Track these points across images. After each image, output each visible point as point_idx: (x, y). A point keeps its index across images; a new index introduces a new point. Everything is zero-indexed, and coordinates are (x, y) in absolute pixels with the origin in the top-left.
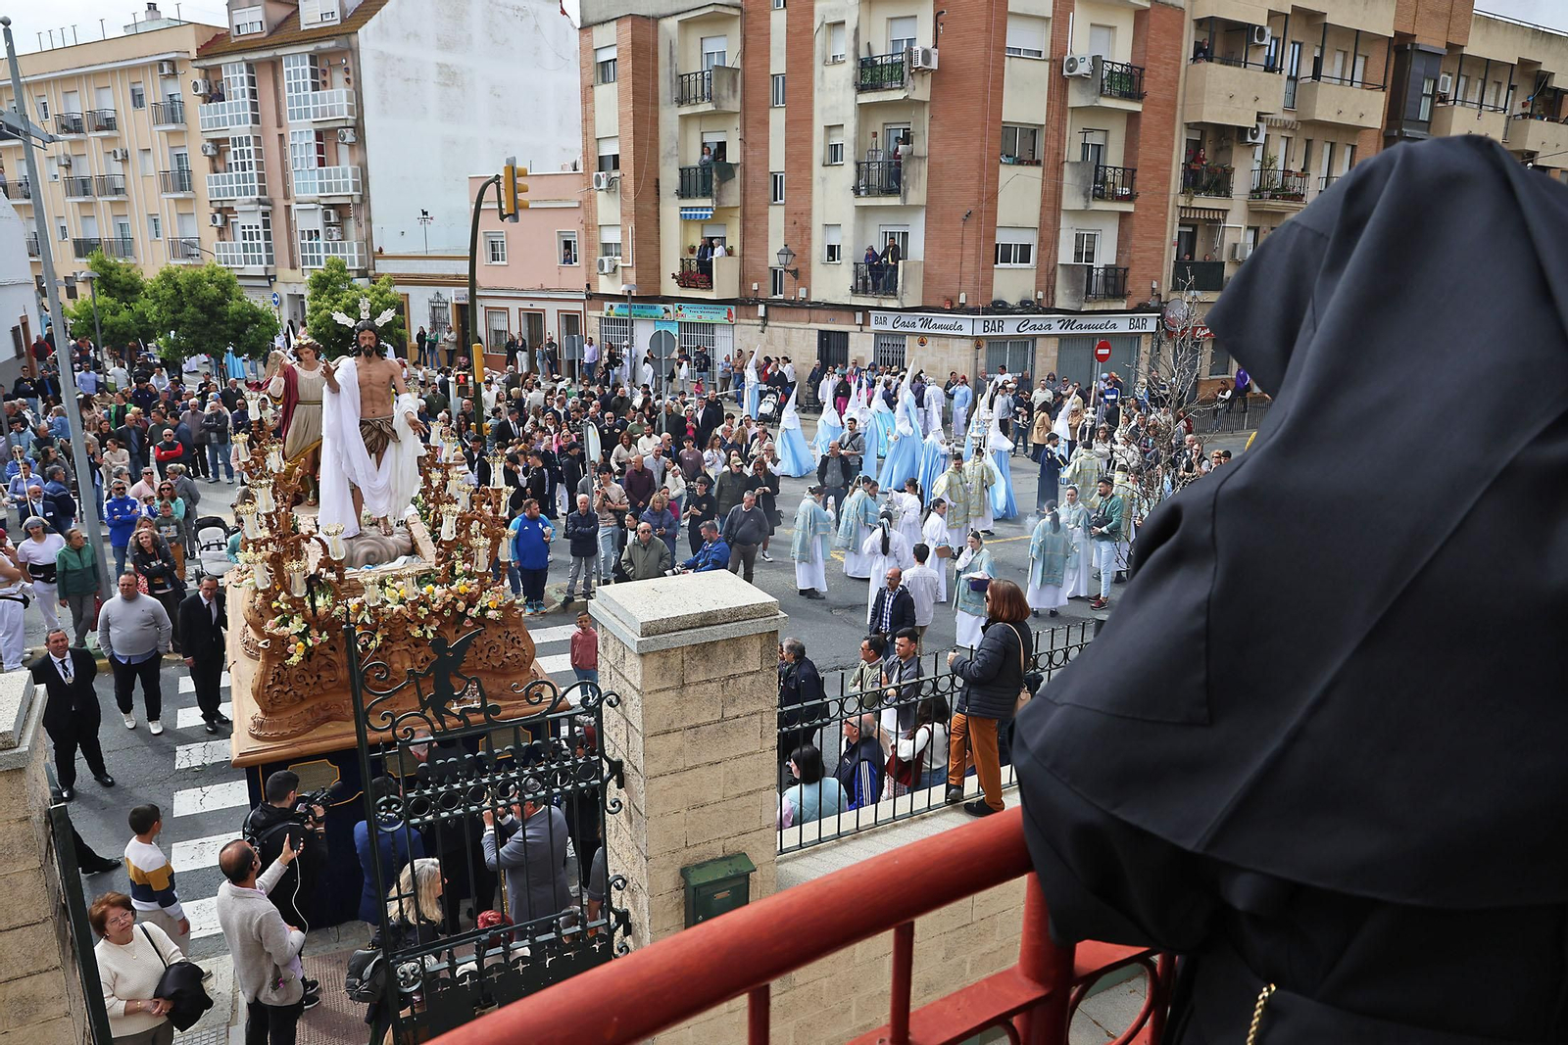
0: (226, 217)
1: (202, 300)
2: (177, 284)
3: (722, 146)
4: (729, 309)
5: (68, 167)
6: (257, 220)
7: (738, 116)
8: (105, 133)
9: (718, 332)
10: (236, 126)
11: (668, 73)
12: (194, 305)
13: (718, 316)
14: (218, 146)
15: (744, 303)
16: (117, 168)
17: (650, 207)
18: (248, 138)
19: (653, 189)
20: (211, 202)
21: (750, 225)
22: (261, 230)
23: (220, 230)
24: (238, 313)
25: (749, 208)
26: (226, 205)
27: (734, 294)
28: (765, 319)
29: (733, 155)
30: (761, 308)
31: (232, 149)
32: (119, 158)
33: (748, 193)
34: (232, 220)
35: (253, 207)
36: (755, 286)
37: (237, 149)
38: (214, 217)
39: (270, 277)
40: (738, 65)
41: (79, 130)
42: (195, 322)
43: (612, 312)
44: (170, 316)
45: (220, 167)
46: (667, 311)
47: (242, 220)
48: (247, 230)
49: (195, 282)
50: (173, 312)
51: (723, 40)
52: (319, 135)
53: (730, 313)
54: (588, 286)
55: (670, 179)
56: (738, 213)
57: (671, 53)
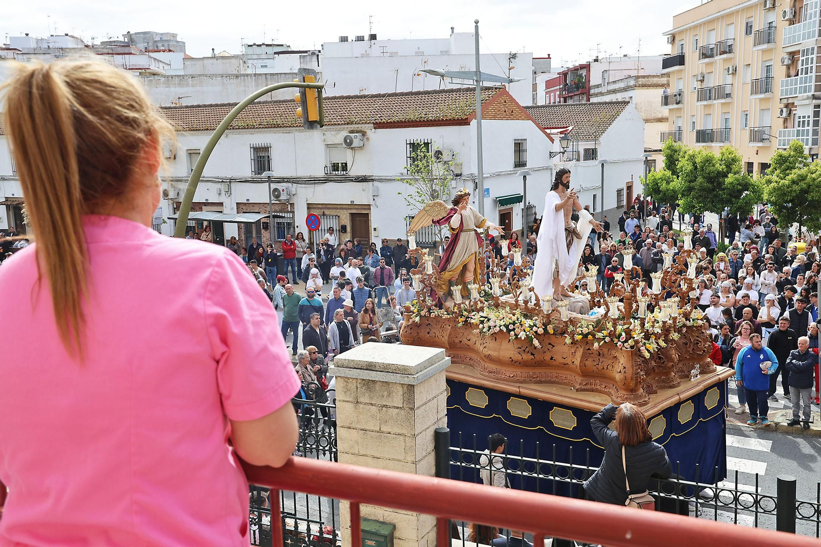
0: (791, 110)
1: (709, 174)
2: (695, 163)
5: (702, 81)
6: (810, 111)
8: (725, 56)
10: (806, 41)
12: (704, 177)
14: (793, 57)
16: (729, 79)
18: (813, 49)
20: (781, 99)
22: (811, 119)
23: (785, 120)
24: (732, 183)
26: (790, 101)
31: (801, 59)
32: (730, 72)
34: (794, 112)
35: (807, 102)
37: (804, 58)
38: (782, 111)
41: (711, 56)
42: (702, 189)
44: (687, 184)
45: (793, 72)
47: (799, 112)
48: (801, 120)
49: (708, 161)
50: (690, 182)
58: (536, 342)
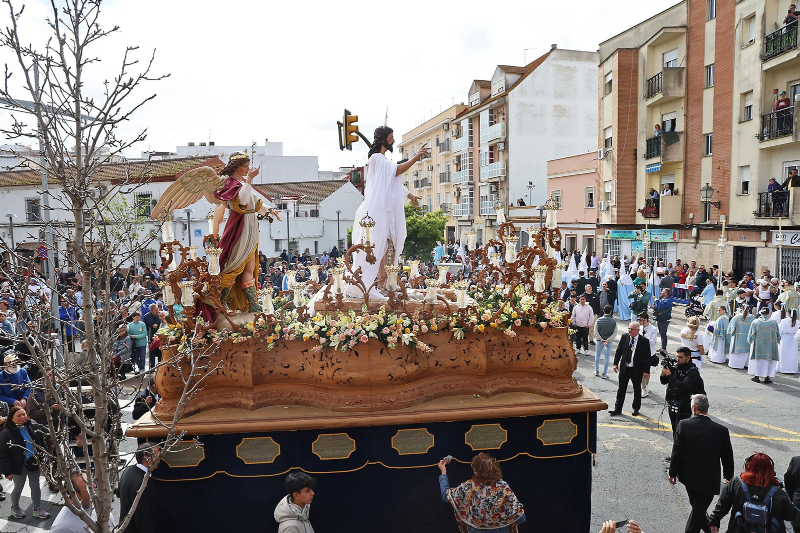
3: (673, 122)
4: (674, 232)
7: (684, 99)
9: (669, 248)
11: (642, 81)
13: (666, 237)
14: (459, 159)
15: (684, 227)
17: (629, 168)
19: (632, 156)
20: (454, 185)
21: (689, 173)
25: (689, 161)
26: (458, 186)
27: (677, 221)
28: (697, 238)
29: (680, 128)
30: (694, 231)
33: (688, 151)
36: (691, 216)
39: (471, 220)
40: (684, 65)
43: (609, 236)
45: (459, 169)
46: (638, 234)
47: (462, 193)
51: (676, 52)
52: (491, 148)
53: (674, 235)
54: (598, 219)
55: (642, 148)
56: (682, 166)
57: (644, 67)
58: (422, 345)
